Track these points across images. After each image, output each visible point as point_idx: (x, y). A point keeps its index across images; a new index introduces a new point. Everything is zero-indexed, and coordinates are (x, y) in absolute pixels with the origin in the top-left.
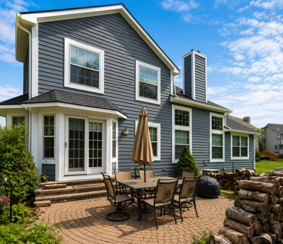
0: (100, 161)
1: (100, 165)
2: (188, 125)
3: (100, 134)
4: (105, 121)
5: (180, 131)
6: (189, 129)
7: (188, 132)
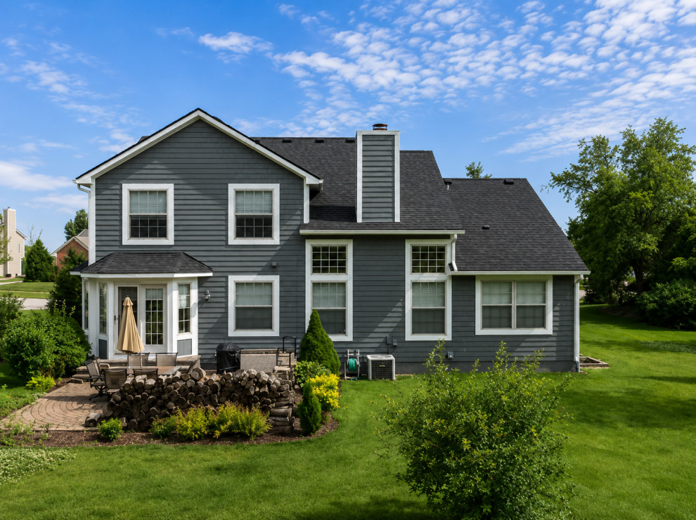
0: (160, 336)
1: (161, 342)
2: (343, 270)
3: (161, 302)
4: (166, 285)
5: (324, 284)
6: (348, 277)
7: (343, 285)
